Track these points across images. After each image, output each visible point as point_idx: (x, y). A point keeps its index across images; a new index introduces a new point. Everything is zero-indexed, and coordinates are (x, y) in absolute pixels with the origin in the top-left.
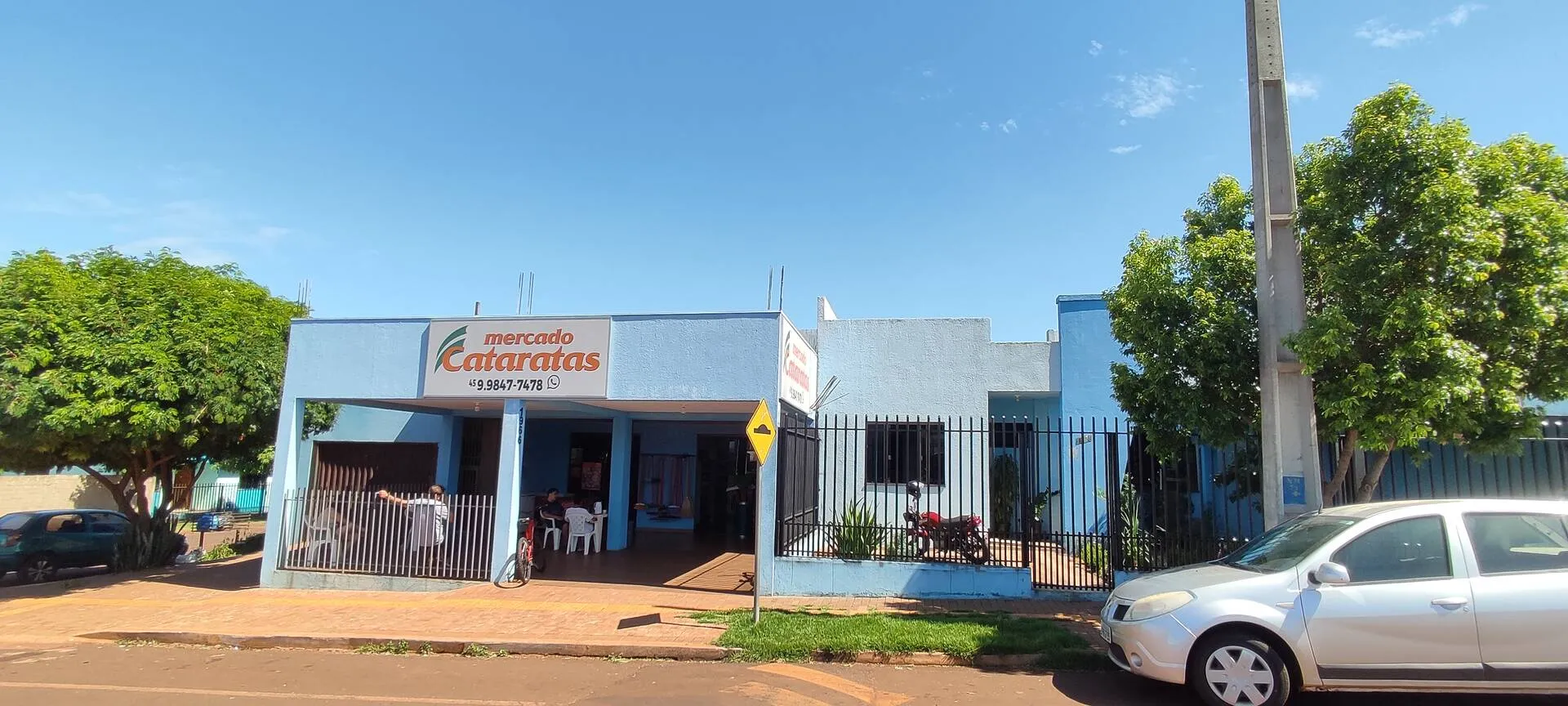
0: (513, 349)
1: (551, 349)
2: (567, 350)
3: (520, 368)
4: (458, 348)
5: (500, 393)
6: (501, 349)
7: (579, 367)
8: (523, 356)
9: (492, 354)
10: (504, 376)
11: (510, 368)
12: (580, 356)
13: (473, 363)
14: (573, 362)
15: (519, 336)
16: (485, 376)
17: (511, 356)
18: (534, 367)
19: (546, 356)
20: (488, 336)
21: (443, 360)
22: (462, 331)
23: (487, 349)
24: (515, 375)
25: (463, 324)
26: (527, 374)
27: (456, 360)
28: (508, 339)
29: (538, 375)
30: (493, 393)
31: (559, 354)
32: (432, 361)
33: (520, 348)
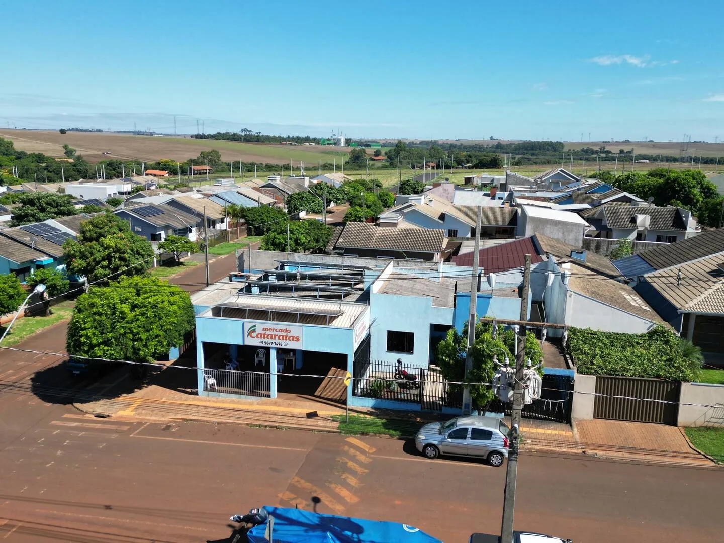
0: (272, 333)
1: (284, 334)
2: (289, 335)
3: (275, 339)
4: (254, 331)
5: (269, 346)
6: (268, 333)
7: (293, 340)
8: (275, 336)
9: (265, 334)
10: (270, 341)
11: (272, 338)
12: (293, 337)
13: (259, 336)
14: (291, 338)
15: (274, 329)
16: (264, 340)
17: (272, 335)
18: (279, 339)
19: (283, 336)
20: (264, 328)
21: (249, 334)
22: (255, 326)
23: (264, 332)
24: (273, 341)
25: (255, 324)
26: (277, 341)
27: (254, 335)
28: (270, 330)
29: (281, 341)
30: (266, 346)
31: (286, 336)
32: (246, 334)
33: (274, 333)
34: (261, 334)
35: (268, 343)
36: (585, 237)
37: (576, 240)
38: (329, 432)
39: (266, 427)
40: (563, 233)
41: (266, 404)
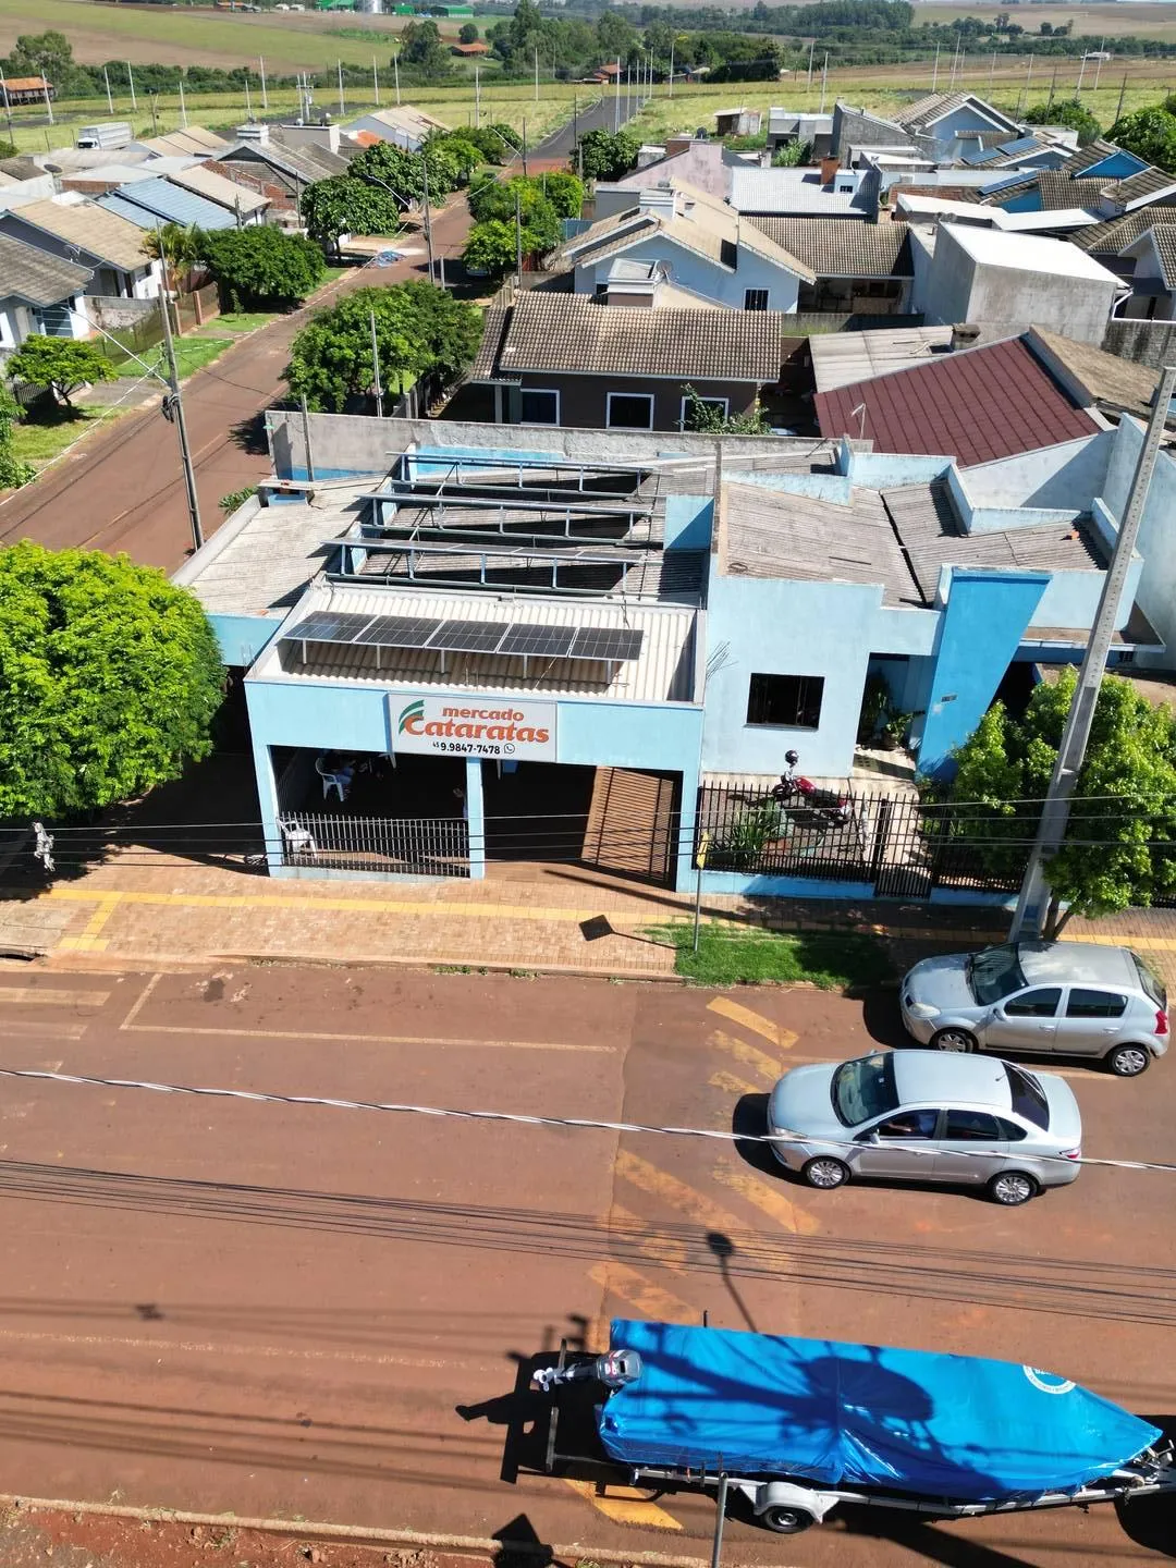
0: (469, 721)
1: (506, 723)
2: (519, 725)
3: (478, 736)
4: (419, 717)
5: (462, 754)
6: (458, 721)
7: (531, 739)
8: (479, 728)
9: (450, 725)
10: (464, 741)
11: (469, 735)
12: (531, 731)
13: (434, 729)
14: (525, 735)
15: (474, 712)
16: (444, 739)
17: (469, 727)
18: (490, 735)
19: (501, 729)
20: (445, 710)
21: (405, 725)
22: (420, 704)
23: (446, 720)
24: (474, 741)
25: (419, 699)
26: (484, 740)
27: (418, 726)
28: (464, 713)
29: (495, 742)
30: (455, 753)
31: (512, 728)
32: (395, 726)
33: (476, 721)
34: (439, 725)
35: (458, 748)
36: (1114, 319)
37: (1091, 326)
38: (655, 980)
39: (481, 970)
40: (1061, 308)
41: (459, 897)
